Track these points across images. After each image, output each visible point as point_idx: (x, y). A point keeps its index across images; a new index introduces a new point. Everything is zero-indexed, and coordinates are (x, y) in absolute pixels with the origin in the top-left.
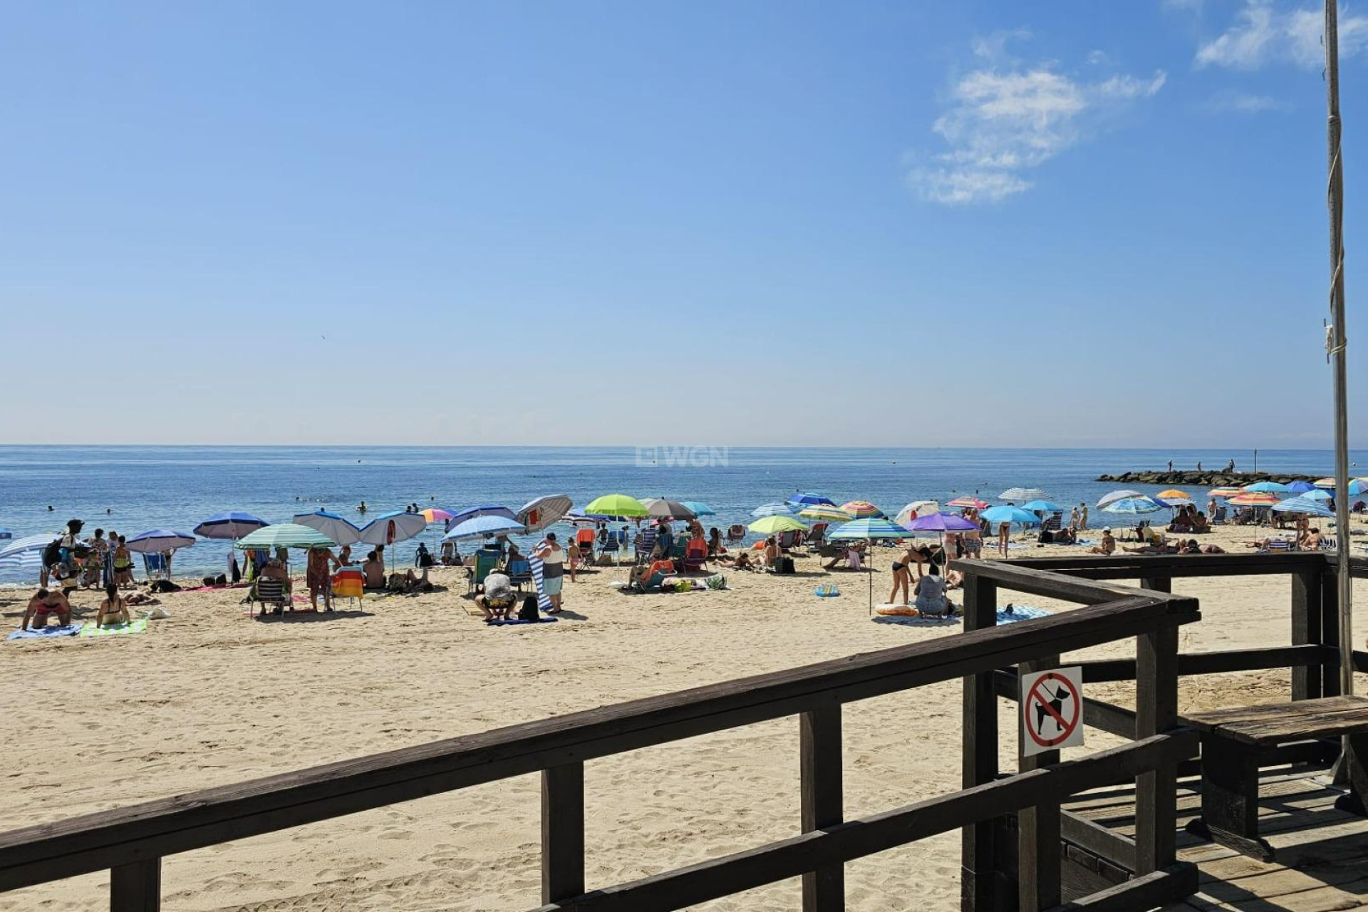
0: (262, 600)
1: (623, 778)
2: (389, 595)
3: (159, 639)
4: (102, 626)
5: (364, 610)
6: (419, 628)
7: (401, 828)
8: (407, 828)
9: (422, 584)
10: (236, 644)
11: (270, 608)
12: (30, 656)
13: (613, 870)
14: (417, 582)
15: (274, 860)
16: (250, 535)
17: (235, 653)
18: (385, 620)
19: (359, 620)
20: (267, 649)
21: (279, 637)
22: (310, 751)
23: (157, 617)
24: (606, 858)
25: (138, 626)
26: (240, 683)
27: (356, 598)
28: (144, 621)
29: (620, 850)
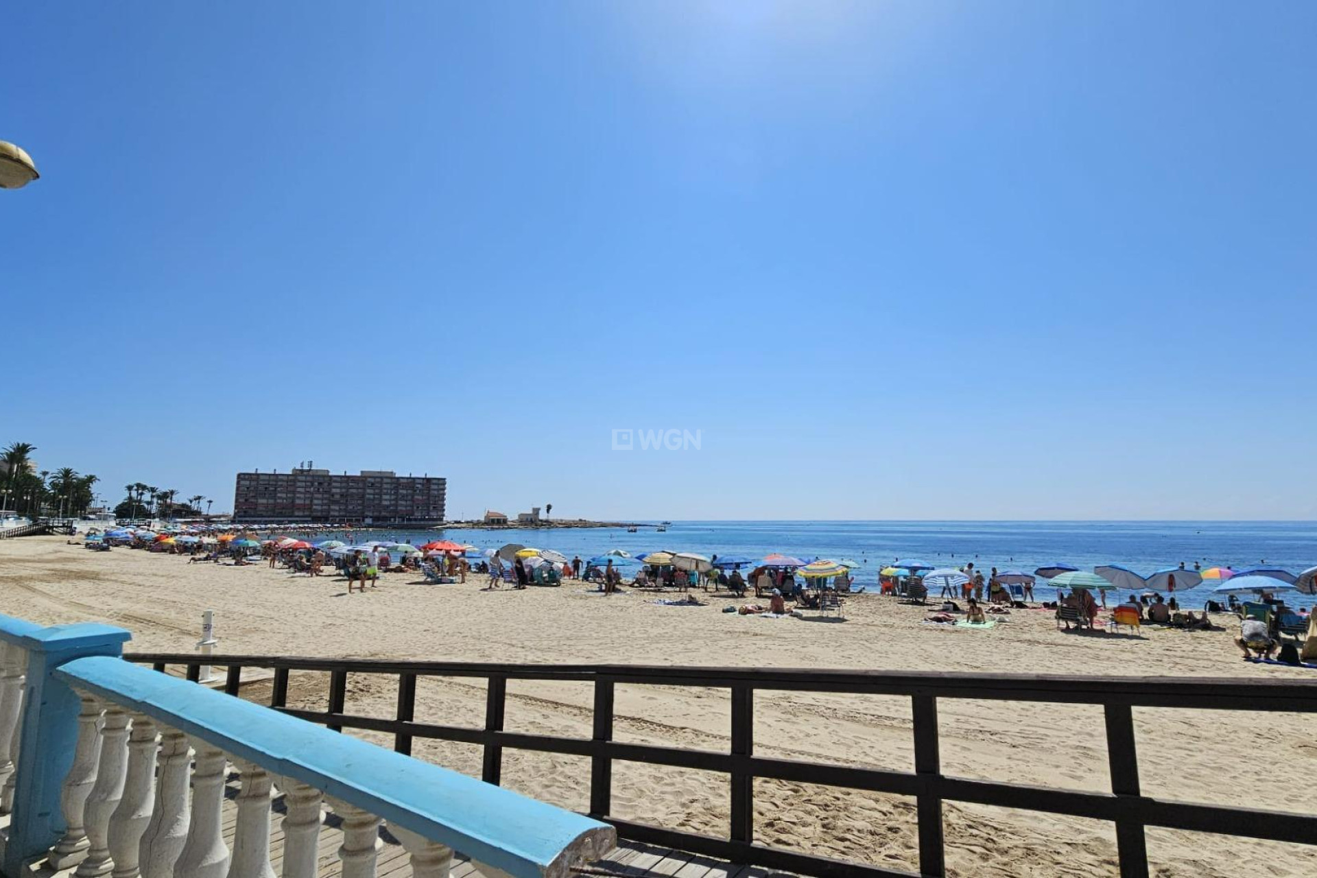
0: (1066, 619)
1: (1301, 799)
2: (1170, 628)
3: (997, 634)
4: (970, 622)
5: (1142, 636)
6: (1179, 653)
7: (1079, 773)
8: (1083, 775)
9: (1201, 623)
10: (1039, 643)
11: (1072, 625)
12: (927, 631)
13: (1239, 857)
14: (1197, 621)
15: (989, 765)
16: (1056, 577)
17: (1035, 648)
18: (1153, 644)
19: (1135, 641)
20: (1055, 649)
21: (1070, 643)
22: (1046, 713)
23: (1001, 621)
24: (1238, 847)
25: (989, 624)
26: (1027, 666)
27: (1134, 627)
28: (993, 622)
29: (1258, 847)
